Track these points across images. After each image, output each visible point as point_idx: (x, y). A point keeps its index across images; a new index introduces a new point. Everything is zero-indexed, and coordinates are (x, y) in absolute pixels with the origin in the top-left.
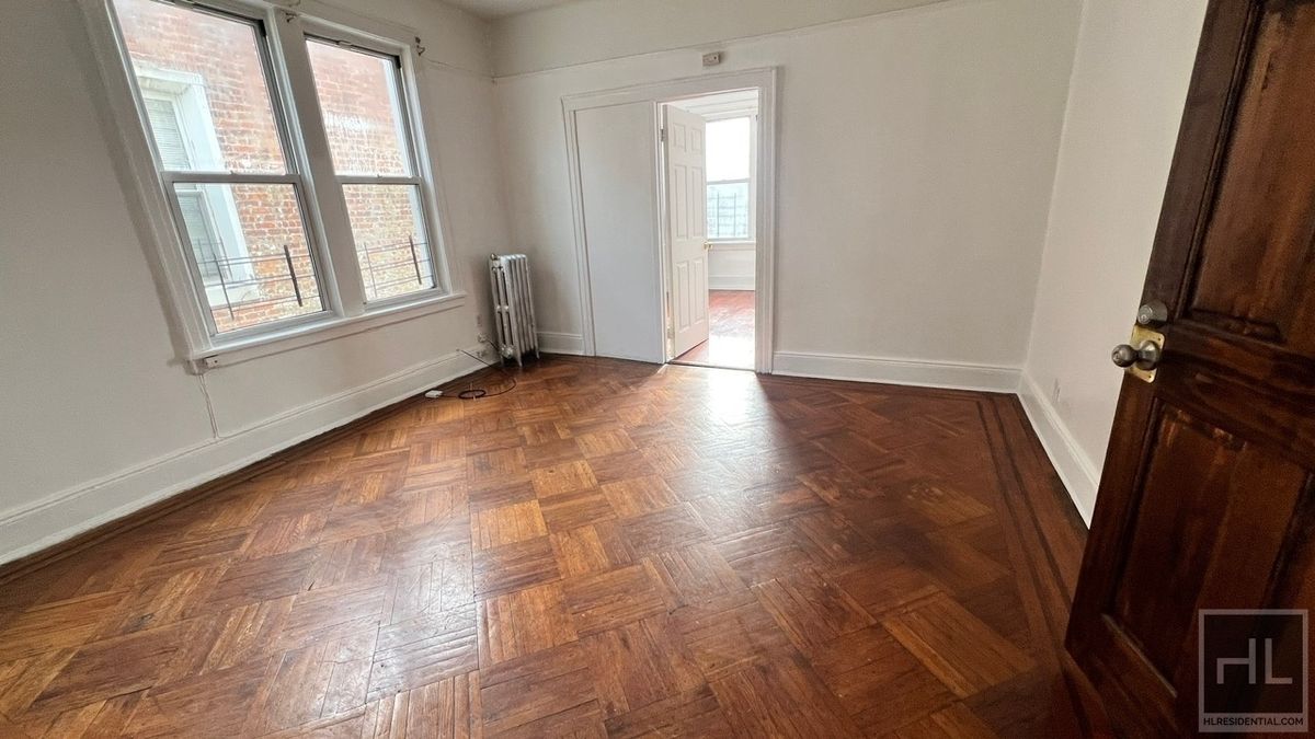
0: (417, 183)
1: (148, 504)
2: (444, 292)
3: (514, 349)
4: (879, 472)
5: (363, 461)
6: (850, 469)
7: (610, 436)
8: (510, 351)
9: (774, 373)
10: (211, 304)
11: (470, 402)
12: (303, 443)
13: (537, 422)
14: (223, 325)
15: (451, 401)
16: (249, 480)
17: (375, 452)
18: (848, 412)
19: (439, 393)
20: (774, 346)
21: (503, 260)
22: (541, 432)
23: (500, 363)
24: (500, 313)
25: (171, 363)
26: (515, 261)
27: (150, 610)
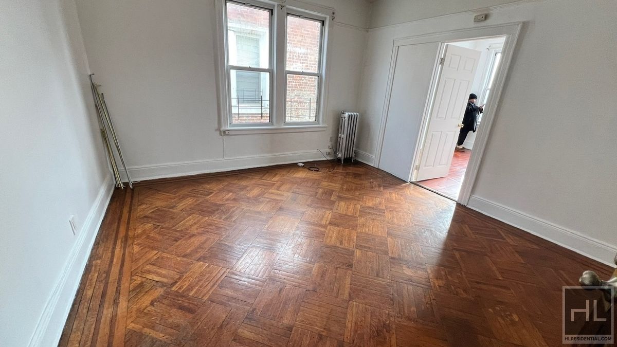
0: (319, 76)
1: (200, 173)
2: (319, 124)
3: (342, 155)
4: (484, 287)
5: (260, 182)
6: (464, 276)
7: (352, 206)
8: (340, 155)
9: (468, 206)
10: (233, 112)
11: (310, 172)
12: (249, 169)
13: (327, 189)
14: (235, 121)
15: (304, 169)
16: (226, 176)
17: (266, 180)
18: (497, 245)
19: (303, 165)
20: (473, 191)
21: (347, 115)
22: (326, 194)
23: (335, 160)
24: (340, 138)
25: (216, 130)
26: (352, 115)
27: (178, 205)
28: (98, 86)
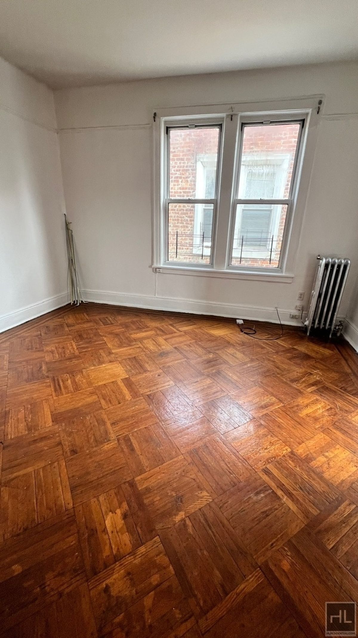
2: (282, 272)
8: (306, 323)
19: (242, 323)
21: (324, 261)
25: (149, 266)
26: (334, 263)
28: (69, 223)
